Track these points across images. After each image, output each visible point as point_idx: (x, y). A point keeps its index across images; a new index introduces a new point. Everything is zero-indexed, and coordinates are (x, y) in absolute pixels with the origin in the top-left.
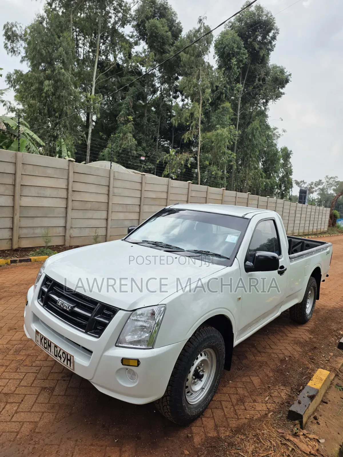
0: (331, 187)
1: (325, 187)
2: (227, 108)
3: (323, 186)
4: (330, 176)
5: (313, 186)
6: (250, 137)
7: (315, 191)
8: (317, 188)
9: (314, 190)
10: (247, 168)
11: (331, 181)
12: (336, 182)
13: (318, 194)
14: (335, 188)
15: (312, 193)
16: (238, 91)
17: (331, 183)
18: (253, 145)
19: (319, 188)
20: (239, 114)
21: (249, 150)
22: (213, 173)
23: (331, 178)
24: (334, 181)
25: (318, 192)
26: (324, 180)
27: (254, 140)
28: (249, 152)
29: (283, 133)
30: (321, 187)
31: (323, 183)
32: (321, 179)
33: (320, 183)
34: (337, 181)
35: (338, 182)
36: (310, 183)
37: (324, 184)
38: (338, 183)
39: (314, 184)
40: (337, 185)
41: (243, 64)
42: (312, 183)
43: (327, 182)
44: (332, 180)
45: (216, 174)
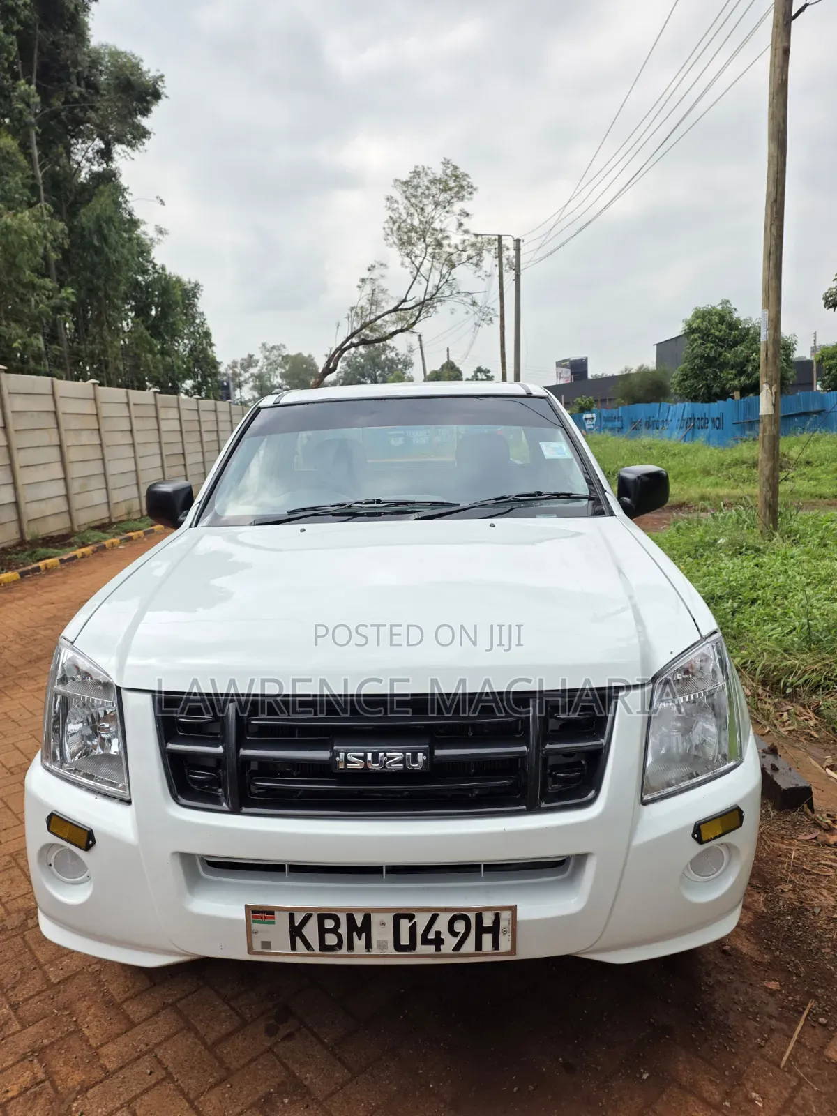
0: (277, 369)
1: (264, 370)
2: (8, 153)
3: (258, 368)
4: (270, 345)
5: (237, 370)
6: (96, 243)
7: (246, 382)
8: (247, 375)
9: (242, 379)
10: (105, 327)
11: (273, 358)
12: (283, 357)
13: (251, 389)
14: (283, 371)
15: (240, 386)
16: (28, 105)
17: (275, 361)
18: (108, 262)
19: (252, 375)
20: (40, 175)
21: (98, 278)
22: (16, 345)
23: (273, 348)
24: (280, 355)
25: (251, 384)
26: (258, 356)
27: (106, 250)
28: (100, 283)
29: (160, 237)
30: (255, 371)
31: (258, 362)
32: (252, 353)
33: (250, 362)
34: (284, 354)
35: (287, 356)
36: (230, 363)
37: (260, 364)
38: (286, 359)
39: (239, 366)
40: (286, 363)
41: (19, 22)
42: (235, 363)
43: (266, 358)
44: (275, 352)
45: (25, 345)
